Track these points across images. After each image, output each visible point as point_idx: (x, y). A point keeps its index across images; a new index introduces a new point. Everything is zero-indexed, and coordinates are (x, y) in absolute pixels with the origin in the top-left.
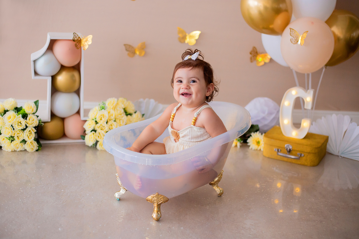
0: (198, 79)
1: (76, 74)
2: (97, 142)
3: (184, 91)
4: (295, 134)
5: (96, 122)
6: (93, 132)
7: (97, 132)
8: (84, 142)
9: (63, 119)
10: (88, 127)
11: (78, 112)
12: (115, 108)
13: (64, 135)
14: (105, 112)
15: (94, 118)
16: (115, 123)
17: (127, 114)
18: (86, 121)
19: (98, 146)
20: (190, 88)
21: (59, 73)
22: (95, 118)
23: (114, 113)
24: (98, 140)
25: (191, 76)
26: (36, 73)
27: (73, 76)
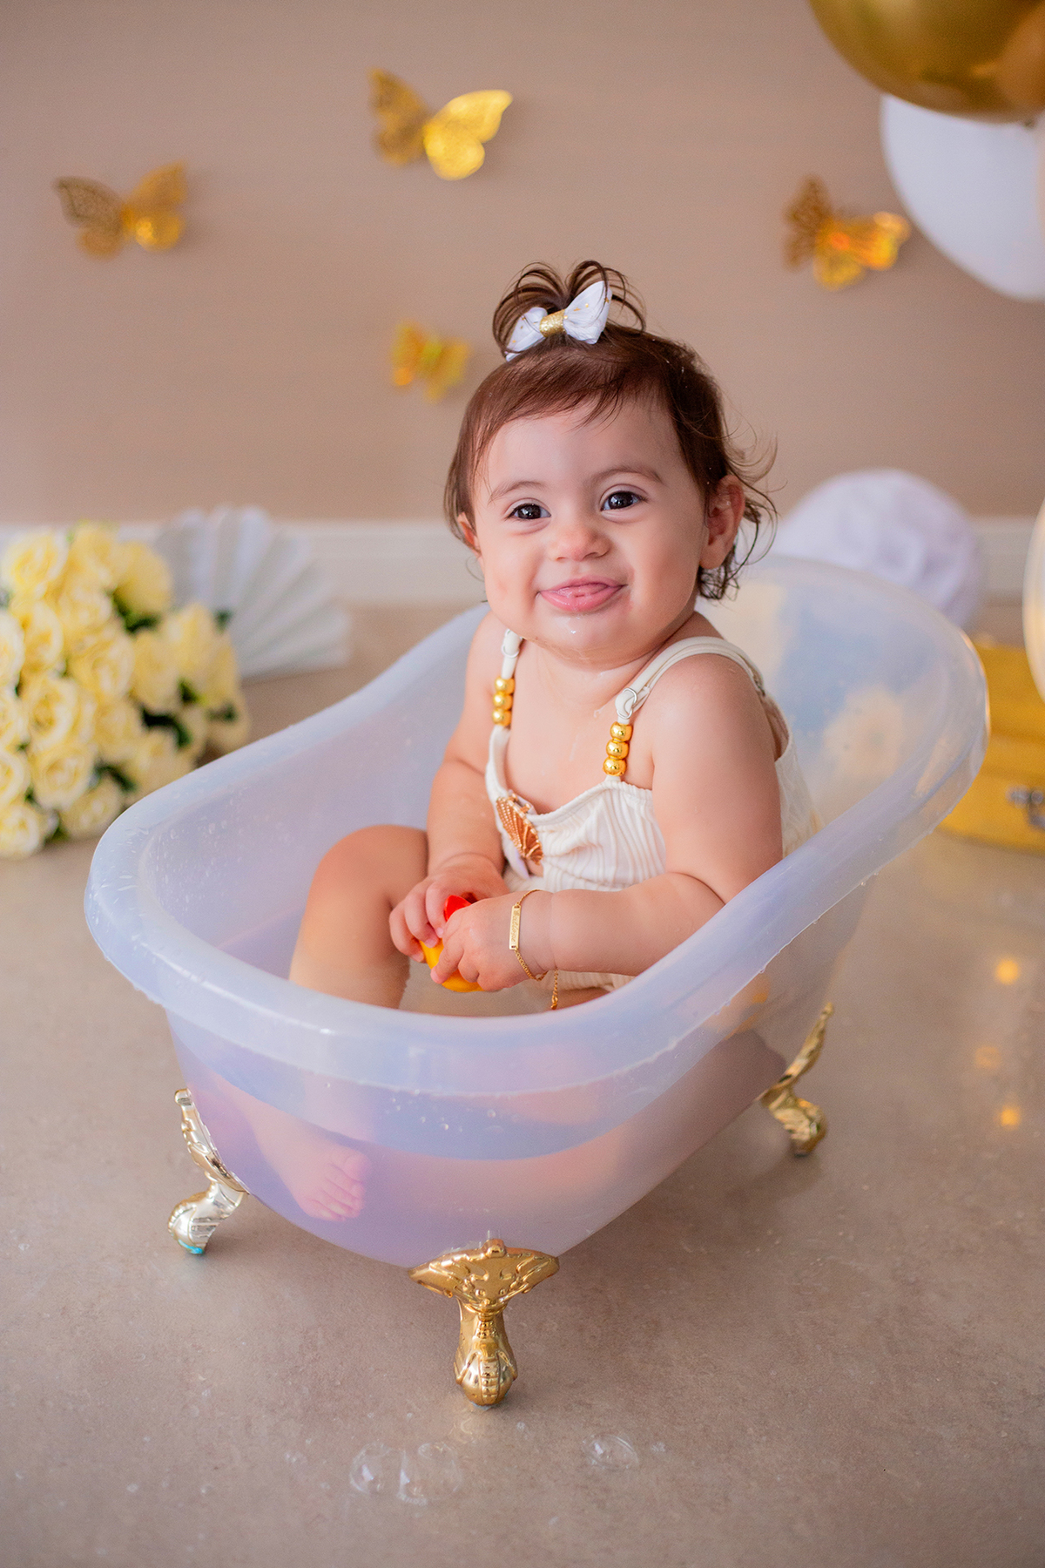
3: (576, 572)
17: (137, 623)
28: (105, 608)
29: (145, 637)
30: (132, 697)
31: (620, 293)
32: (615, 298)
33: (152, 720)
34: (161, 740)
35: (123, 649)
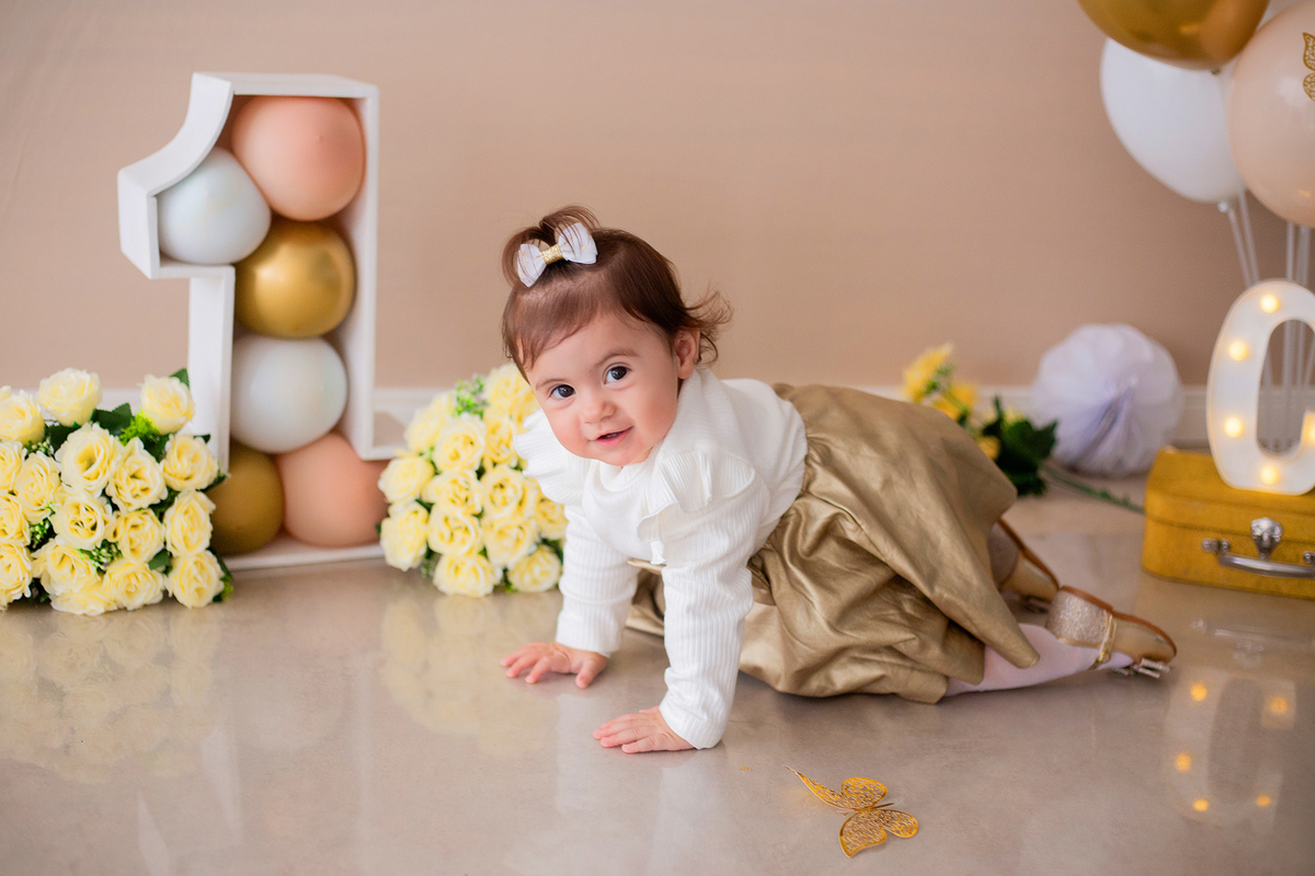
1: (337, 253)
4: (1269, 476)
8: (383, 558)
9: (274, 460)
10: (398, 484)
11: (339, 430)
13: (282, 533)
15: (426, 449)
16: (516, 478)
18: (383, 464)
19: (443, 575)
21: (263, 251)
22: (432, 449)
26: (165, 256)
27: (325, 263)
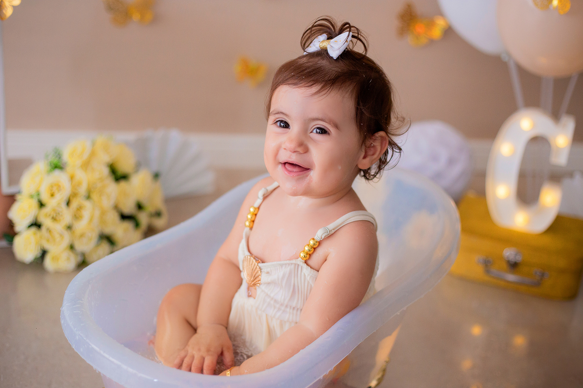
0: (336, 126)
2: (44, 253)
3: (290, 158)
5: (41, 205)
6: (34, 229)
7: (44, 229)
10: (21, 215)
12: (86, 165)
14: (60, 177)
15: (34, 194)
16: (87, 204)
17: (119, 176)
18: (13, 198)
20: (307, 150)
22: (39, 194)
23: (84, 178)
24: (47, 246)
25: (315, 115)
28: (106, 171)
29: (123, 184)
30: (116, 208)
31: (356, 35)
32: (353, 36)
33: (124, 217)
34: (128, 225)
35: (113, 189)
